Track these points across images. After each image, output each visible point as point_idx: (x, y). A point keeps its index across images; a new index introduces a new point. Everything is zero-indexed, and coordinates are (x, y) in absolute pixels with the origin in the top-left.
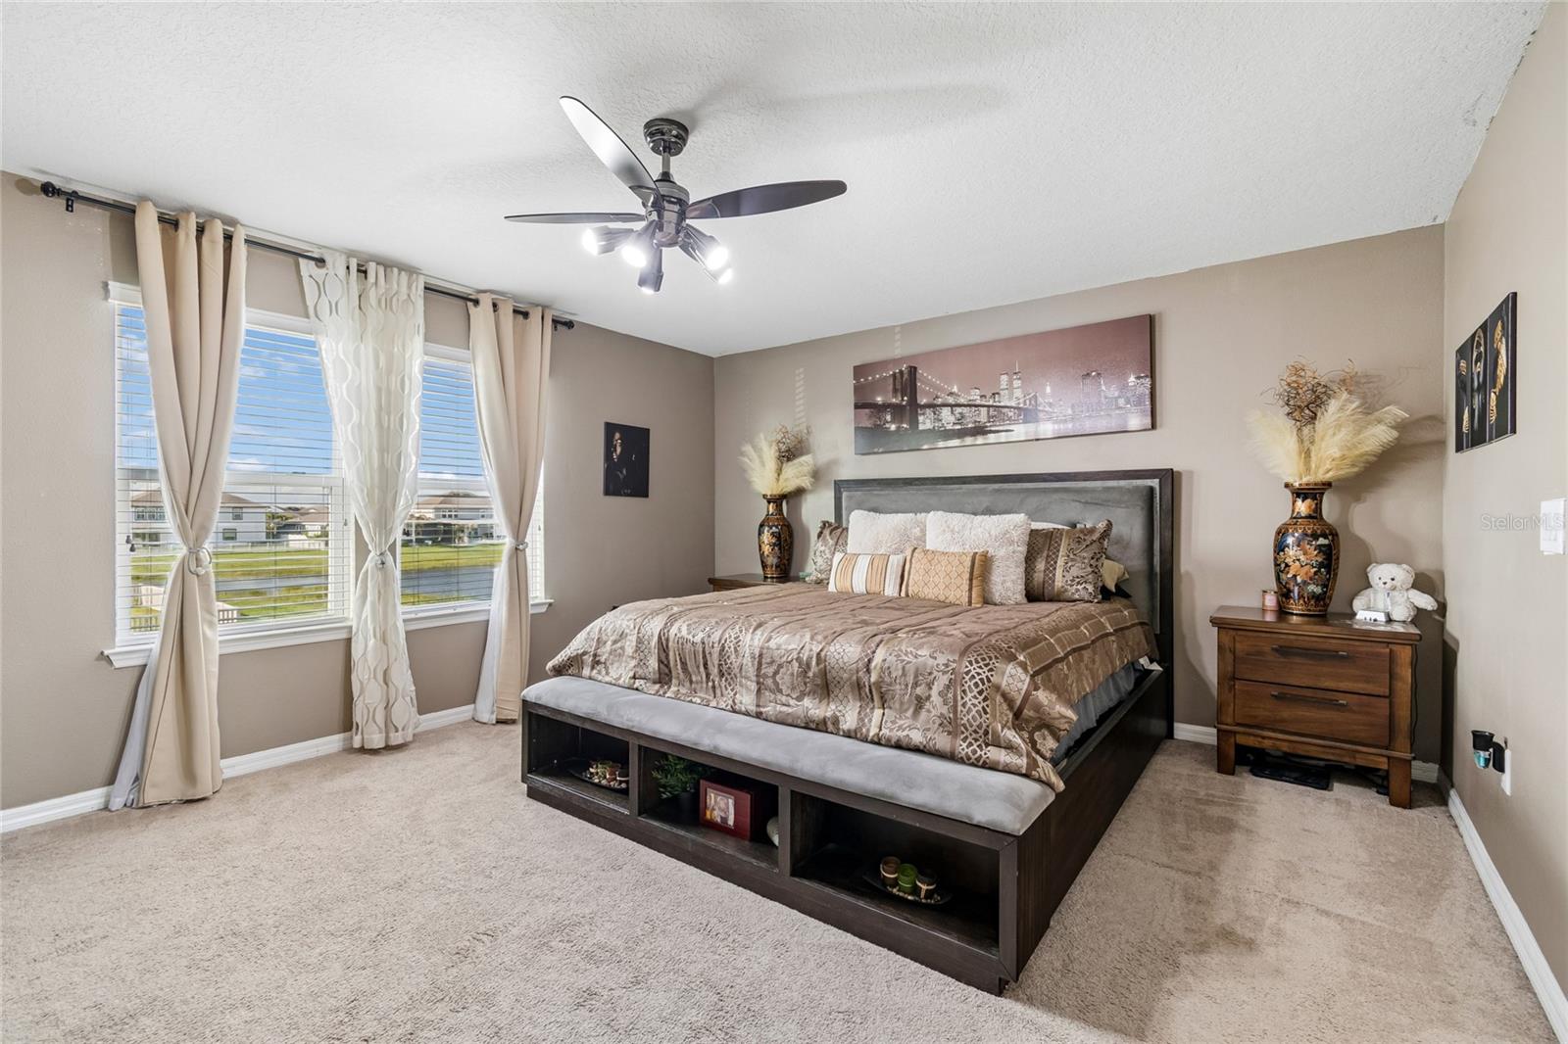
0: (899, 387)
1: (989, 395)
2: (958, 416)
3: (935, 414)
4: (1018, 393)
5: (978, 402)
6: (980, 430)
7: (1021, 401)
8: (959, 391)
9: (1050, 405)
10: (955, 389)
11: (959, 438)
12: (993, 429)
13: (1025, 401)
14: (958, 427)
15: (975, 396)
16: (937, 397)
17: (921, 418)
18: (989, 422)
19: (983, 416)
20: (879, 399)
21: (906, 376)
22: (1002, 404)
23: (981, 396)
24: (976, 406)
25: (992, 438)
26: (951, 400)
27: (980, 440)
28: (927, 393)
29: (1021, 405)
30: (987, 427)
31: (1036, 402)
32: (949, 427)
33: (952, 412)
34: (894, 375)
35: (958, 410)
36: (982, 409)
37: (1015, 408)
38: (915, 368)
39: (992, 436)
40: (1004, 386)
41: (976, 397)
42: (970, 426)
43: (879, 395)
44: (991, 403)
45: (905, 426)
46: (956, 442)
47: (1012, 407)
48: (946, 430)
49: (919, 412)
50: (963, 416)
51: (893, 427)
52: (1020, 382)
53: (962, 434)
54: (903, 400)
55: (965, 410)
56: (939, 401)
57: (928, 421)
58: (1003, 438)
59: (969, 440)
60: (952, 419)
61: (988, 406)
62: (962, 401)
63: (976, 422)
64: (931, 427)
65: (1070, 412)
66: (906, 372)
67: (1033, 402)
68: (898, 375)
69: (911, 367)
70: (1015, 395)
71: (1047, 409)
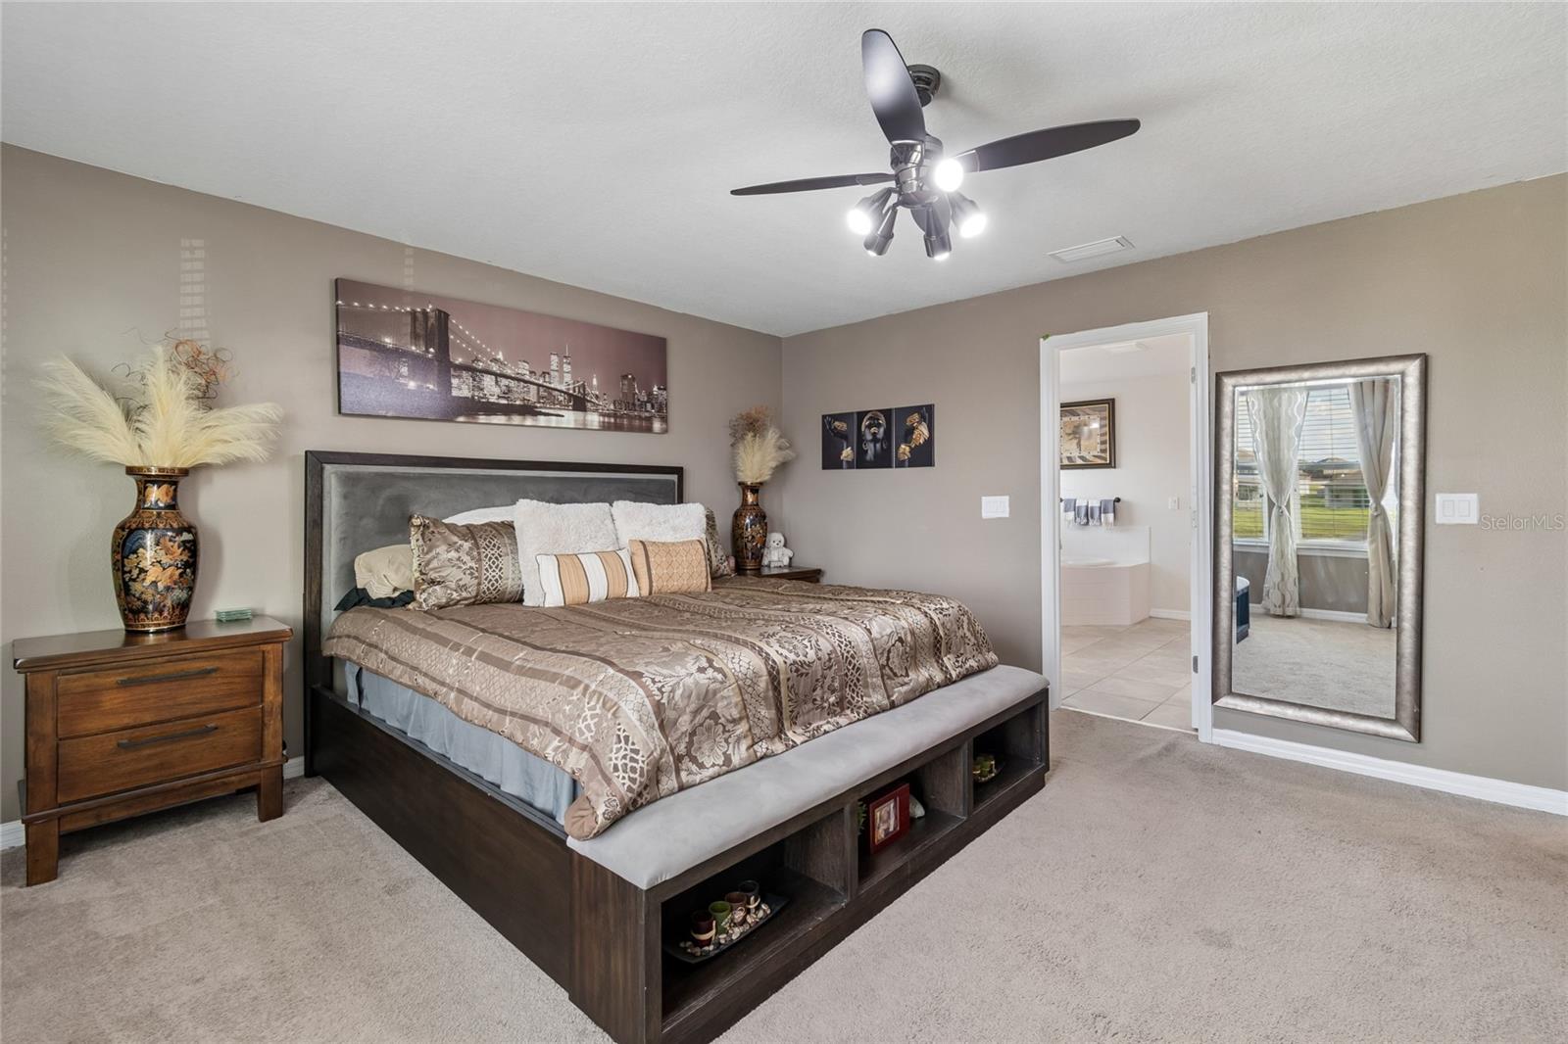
0: (420, 330)
1: (539, 373)
2: (504, 388)
3: (474, 380)
4: (568, 378)
5: (527, 378)
6: (528, 410)
7: (571, 386)
8: (505, 360)
9: (597, 397)
10: (500, 356)
11: (505, 414)
12: (543, 411)
13: (574, 388)
14: (504, 402)
15: (524, 370)
16: (477, 360)
17: (455, 382)
18: (539, 402)
19: (532, 395)
20: (388, 341)
21: (432, 321)
22: (552, 386)
23: (531, 372)
24: (526, 382)
25: (542, 420)
26: (495, 368)
27: (529, 421)
28: (463, 352)
29: (571, 392)
30: (536, 407)
31: (584, 391)
32: (493, 400)
33: (497, 382)
34: (413, 314)
35: (504, 382)
36: (531, 386)
37: (565, 393)
38: (447, 315)
39: (542, 418)
40: (554, 366)
41: (525, 372)
42: (518, 403)
43: (388, 334)
44: (541, 382)
45: (431, 387)
46: (501, 419)
47: (562, 392)
48: (488, 402)
49: (452, 372)
50: (509, 390)
51: (412, 385)
52: (569, 367)
53: (508, 410)
54: (427, 351)
55: (513, 384)
56: (480, 366)
57: (464, 387)
58: (553, 421)
59: (516, 419)
60: (497, 390)
61: (539, 385)
62: (509, 372)
63: (525, 399)
64: (469, 395)
65: (612, 407)
66: (433, 314)
67: (582, 391)
68: (420, 316)
69: (440, 311)
70: (566, 380)
71: (594, 400)
